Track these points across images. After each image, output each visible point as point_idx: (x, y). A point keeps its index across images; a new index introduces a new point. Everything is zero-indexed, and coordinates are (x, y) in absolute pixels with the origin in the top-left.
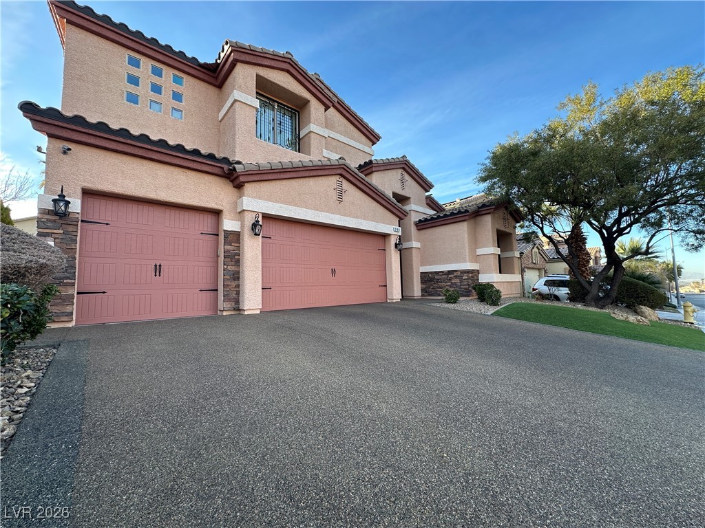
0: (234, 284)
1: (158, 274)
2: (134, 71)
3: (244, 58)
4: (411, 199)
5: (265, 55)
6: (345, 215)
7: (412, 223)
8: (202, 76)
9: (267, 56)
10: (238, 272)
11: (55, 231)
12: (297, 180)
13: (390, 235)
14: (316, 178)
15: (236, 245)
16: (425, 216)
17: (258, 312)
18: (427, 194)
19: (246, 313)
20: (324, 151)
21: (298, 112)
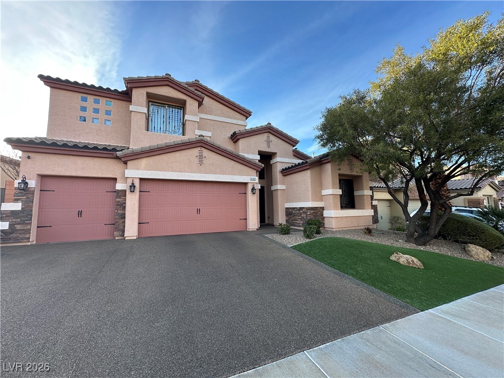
0: (122, 221)
1: (80, 216)
2: (84, 104)
3: (135, 85)
4: (278, 154)
5: (149, 80)
6: (206, 173)
7: (278, 172)
8: (122, 98)
9: (151, 80)
10: (125, 214)
11: (22, 198)
12: (166, 154)
13: (248, 183)
14: (181, 151)
15: (124, 198)
16: (292, 165)
17: (135, 238)
18: (294, 148)
19: (126, 239)
20: (196, 131)
21: (183, 107)
